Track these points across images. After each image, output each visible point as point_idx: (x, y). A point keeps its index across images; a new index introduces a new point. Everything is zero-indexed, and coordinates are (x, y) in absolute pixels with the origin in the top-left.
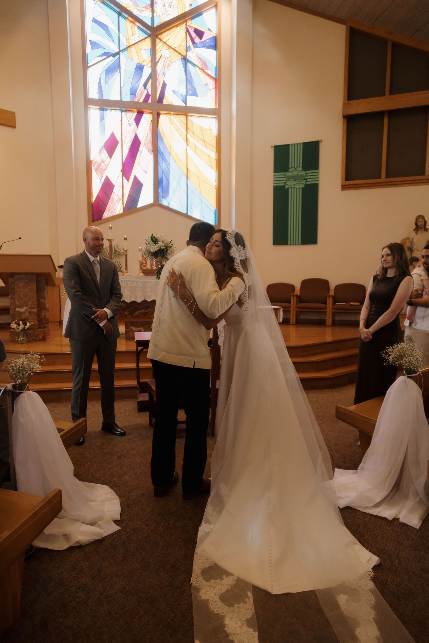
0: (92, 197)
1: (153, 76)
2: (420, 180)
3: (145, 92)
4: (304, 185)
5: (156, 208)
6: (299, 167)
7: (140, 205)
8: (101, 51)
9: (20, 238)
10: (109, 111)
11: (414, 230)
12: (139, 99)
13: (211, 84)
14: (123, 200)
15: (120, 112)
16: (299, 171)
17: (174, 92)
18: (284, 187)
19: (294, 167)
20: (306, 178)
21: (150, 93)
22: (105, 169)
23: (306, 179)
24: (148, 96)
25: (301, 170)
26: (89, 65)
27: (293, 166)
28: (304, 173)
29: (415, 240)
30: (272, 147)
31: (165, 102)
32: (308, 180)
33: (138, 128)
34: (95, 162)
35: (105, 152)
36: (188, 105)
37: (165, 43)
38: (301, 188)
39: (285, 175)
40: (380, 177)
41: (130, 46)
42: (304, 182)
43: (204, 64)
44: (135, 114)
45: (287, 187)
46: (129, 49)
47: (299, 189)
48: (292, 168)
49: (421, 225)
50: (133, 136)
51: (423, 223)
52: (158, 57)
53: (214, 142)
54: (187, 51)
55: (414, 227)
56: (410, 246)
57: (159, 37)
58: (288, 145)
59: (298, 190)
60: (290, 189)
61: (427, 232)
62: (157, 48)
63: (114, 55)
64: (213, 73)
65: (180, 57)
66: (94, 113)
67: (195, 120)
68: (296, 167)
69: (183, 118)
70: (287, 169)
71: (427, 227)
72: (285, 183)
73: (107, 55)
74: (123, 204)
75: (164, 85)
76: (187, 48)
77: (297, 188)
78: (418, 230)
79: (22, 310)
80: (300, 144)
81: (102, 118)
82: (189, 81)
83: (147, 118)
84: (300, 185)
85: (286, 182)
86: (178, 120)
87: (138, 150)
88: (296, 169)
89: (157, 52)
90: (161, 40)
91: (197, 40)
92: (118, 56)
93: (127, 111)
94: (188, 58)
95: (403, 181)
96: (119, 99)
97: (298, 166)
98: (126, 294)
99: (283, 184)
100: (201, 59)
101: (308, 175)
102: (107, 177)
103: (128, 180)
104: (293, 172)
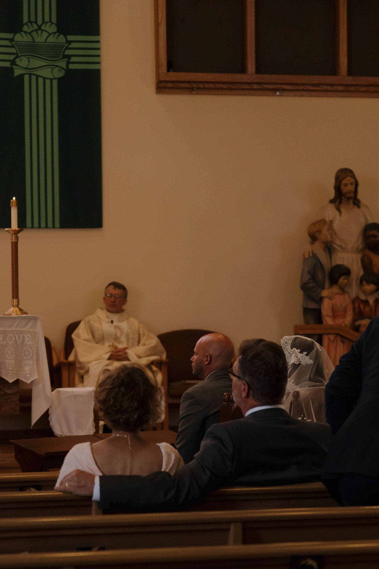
2: (332, 85)
4: (63, 72)
6: (49, 24)
11: (332, 201)
16: (50, 34)
18: (11, 70)
19: (36, 22)
20: (68, 52)
23: (69, 57)
25: (55, 33)
27: (33, 19)
28: (62, 39)
29: (335, 225)
32: (73, 59)
38: (55, 79)
39: (12, 40)
40: (243, 70)
42: (63, 64)
45: (17, 72)
47: (51, 80)
48: (29, 24)
49: (346, 191)
51: (351, 188)
55: (333, 194)
56: (330, 239)
59: (48, 82)
60: (26, 78)
68: (40, 22)
70: (18, 27)
71: (358, 194)
72: (13, 62)
77: (44, 79)
78: (339, 202)
84: (52, 71)
85: (15, 58)
88: (39, 28)
95: (297, 84)
97: (47, 19)
99: (8, 64)
101: (73, 45)
104: (34, 34)
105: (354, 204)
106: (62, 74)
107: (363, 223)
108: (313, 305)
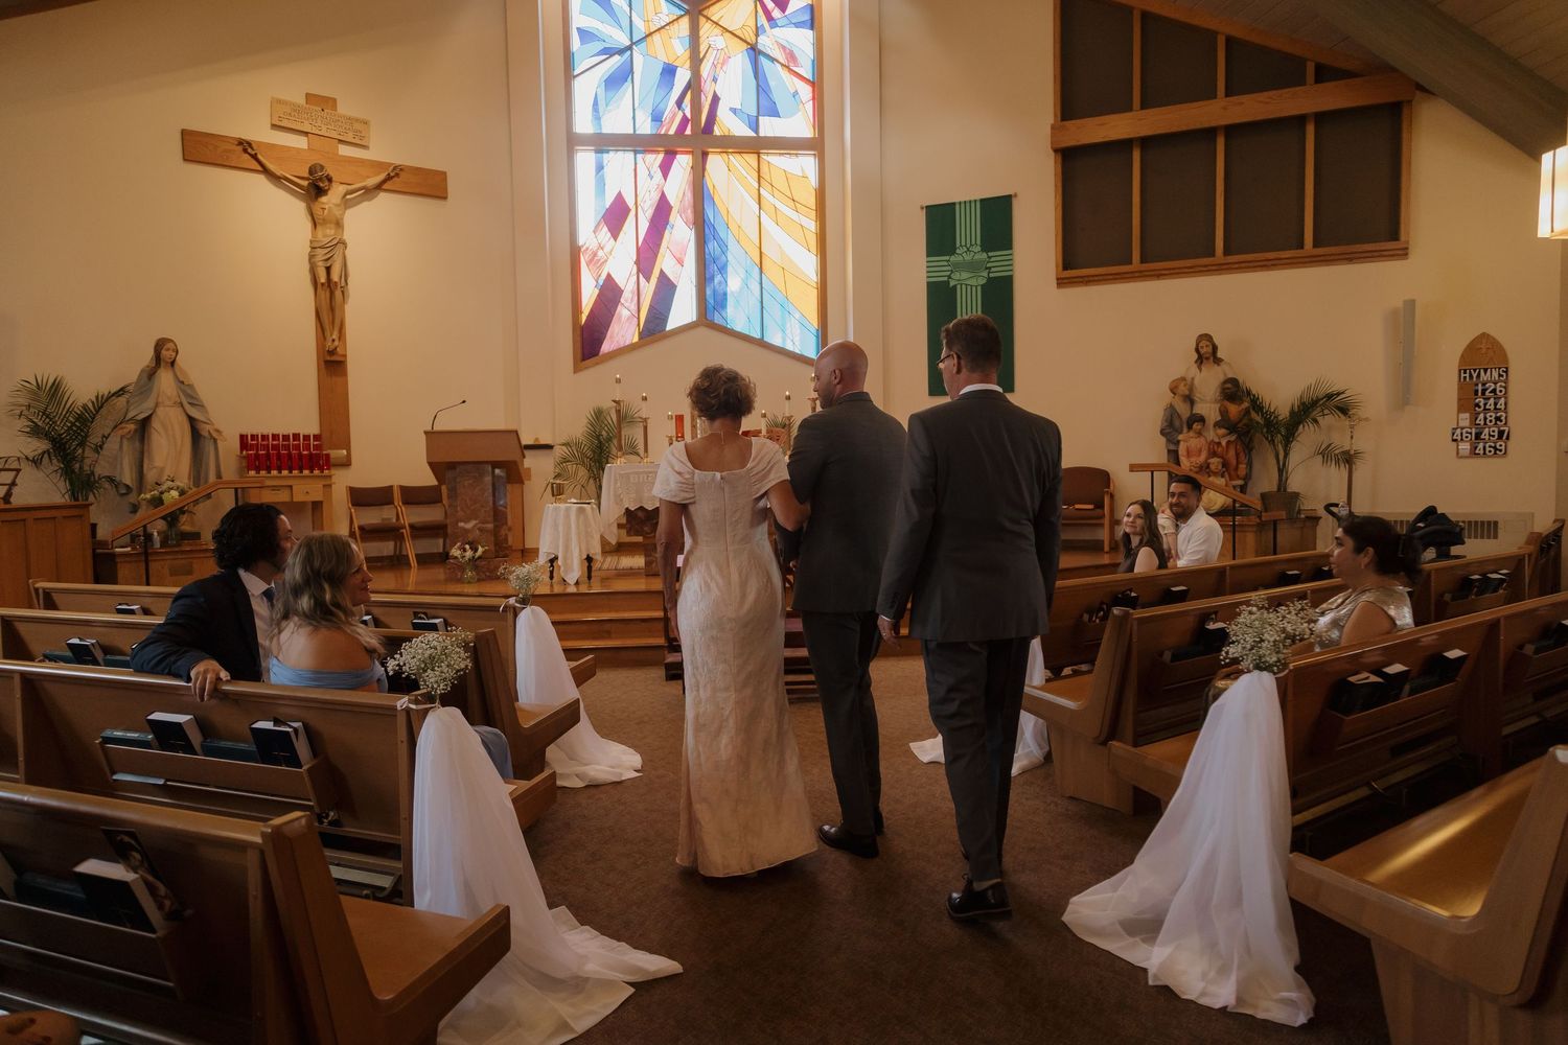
0: (581, 313)
1: (694, 86)
2: (1206, 266)
3: (680, 115)
4: (986, 279)
5: (703, 331)
6: (975, 246)
7: (672, 324)
8: (599, 46)
9: (464, 402)
10: (612, 154)
11: (1196, 362)
12: (668, 130)
13: (806, 92)
14: (639, 318)
15: (631, 155)
16: (976, 253)
17: (734, 111)
18: (947, 283)
19: (965, 247)
20: (989, 265)
21: (689, 117)
22: (606, 261)
23: (990, 268)
24: (685, 121)
25: (979, 252)
26: (576, 73)
27: (963, 244)
28: (984, 255)
29: (1196, 382)
30: (922, 208)
31: (717, 131)
32: (993, 269)
33: (665, 180)
34: (587, 249)
35: (605, 232)
36: (762, 134)
37: (717, 24)
38: (979, 285)
39: (948, 261)
40: (1128, 262)
41: (651, 34)
42: (985, 274)
43: (791, 56)
44: (661, 156)
45: (952, 283)
46: (649, 39)
47: (976, 287)
48: (960, 248)
49: (1206, 353)
50: (656, 197)
51: (1210, 349)
52: (703, 48)
53: (812, 201)
54: (757, 35)
55: (1196, 356)
56: (1187, 393)
57: (705, 13)
58: (954, 204)
59: (974, 289)
60: (959, 287)
61: (1219, 365)
62: (701, 33)
63: (621, 52)
64: (807, 72)
65: (745, 46)
66: (585, 160)
67: (776, 161)
68: (968, 245)
69: (752, 159)
70: (952, 251)
71: (1219, 355)
72: (949, 277)
73: (609, 52)
74: (639, 325)
75: (716, 99)
76: (757, 28)
77: (971, 286)
78: (1201, 363)
79: (469, 526)
80: (975, 201)
81: (600, 168)
82: (762, 87)
83: (683, 162)
84: (977, 280)
85: (951, 274)
86: (743, 163)
87: (667, 222)
88: (968, 249)
89: (701, 40)
90: (708, 19)
91: (776, 13)
92: (629, 53)
93: (645, 152)
94: (760, 47)
95: (1174, 269)
96: (631, 132)
97: (973, 242)
98: (646, 495)
99: (946, 279)
100: (784, 48)
101: (993, 259)
102: (609, 275)
103: (648, 279)
104: (964, 254)
105: (1215, 362)
106: (985, 281)
107: (1222, 378)
108: (1172, 447)
